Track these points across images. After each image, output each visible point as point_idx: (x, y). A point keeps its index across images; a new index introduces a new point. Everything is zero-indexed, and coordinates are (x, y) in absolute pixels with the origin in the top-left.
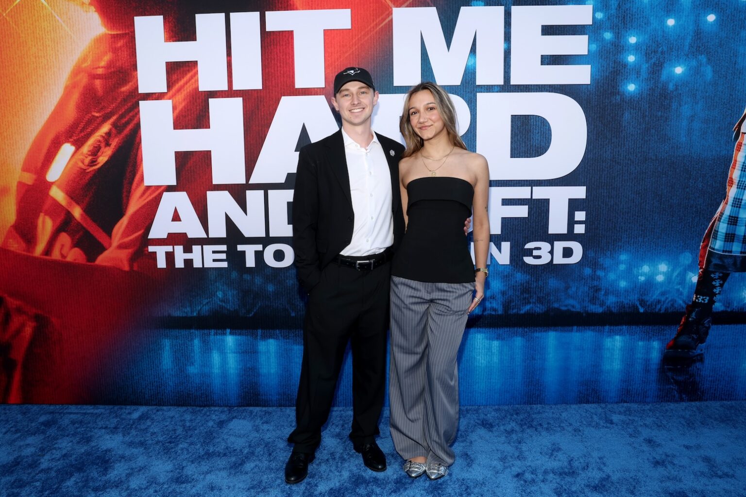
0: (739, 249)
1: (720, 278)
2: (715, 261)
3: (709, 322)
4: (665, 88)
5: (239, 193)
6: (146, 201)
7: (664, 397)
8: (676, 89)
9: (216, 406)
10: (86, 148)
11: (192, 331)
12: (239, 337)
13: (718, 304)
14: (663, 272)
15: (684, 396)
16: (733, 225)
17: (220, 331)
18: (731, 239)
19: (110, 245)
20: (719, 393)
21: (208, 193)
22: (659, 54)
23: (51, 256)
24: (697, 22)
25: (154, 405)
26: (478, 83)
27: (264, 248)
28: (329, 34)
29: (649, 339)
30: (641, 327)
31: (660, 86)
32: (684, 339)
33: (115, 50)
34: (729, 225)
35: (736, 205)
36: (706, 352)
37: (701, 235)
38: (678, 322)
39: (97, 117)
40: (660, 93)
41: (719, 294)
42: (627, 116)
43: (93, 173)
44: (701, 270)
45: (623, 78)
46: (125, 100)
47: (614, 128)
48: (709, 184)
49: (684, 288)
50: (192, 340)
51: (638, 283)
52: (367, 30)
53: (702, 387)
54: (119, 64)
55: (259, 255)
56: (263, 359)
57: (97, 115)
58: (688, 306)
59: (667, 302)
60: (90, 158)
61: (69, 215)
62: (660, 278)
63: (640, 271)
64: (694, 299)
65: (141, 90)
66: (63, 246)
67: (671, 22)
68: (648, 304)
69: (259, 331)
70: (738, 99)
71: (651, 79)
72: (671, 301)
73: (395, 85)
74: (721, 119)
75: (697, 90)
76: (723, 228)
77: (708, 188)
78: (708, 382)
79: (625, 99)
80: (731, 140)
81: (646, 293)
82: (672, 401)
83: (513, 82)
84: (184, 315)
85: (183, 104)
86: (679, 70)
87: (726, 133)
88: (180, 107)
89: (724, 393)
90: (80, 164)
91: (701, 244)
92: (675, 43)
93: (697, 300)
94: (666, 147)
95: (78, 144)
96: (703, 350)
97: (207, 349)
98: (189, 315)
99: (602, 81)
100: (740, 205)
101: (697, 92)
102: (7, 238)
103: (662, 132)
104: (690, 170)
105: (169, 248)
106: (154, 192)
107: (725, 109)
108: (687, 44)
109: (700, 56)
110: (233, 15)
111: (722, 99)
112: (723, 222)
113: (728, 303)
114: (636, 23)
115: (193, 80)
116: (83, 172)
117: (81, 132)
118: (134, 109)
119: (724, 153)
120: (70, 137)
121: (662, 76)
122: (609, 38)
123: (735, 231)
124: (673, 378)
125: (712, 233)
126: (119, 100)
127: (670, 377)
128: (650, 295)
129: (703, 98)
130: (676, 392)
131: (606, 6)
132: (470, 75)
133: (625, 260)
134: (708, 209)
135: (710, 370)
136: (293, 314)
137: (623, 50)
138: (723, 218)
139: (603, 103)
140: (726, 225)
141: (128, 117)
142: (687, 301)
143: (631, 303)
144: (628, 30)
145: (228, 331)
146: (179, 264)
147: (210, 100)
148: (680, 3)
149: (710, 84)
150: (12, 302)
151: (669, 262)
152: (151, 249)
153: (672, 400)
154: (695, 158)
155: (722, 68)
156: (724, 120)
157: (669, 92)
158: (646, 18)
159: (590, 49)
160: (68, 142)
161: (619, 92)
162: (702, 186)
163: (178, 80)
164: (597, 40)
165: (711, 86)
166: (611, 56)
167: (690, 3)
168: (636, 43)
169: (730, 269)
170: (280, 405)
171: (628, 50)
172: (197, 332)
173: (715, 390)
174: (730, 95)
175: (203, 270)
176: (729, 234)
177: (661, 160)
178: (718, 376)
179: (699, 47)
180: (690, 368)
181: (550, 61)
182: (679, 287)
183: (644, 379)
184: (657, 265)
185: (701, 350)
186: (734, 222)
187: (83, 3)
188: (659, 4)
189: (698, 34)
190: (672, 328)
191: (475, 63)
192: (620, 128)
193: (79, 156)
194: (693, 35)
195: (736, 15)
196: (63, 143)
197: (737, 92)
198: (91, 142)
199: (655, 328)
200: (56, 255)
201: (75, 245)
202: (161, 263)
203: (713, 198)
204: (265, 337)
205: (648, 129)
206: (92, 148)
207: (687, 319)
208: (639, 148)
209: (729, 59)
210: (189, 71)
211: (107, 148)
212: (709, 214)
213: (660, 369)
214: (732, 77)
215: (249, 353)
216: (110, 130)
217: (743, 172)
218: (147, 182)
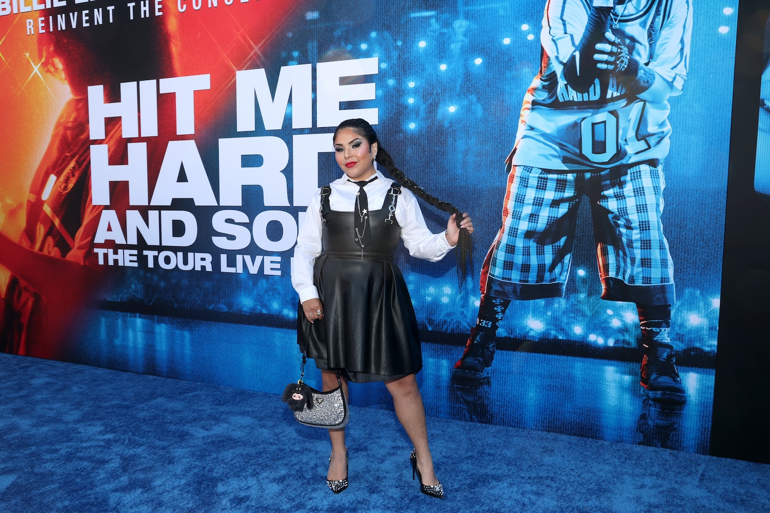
0: (518, 278)
1: (501, 304)
2: (495, 287)
3: (493, 346)
4: (441, 126)
5: (144, 211)
6: (93, 216)
7: (455, 415)
8: (451, 126)
9: (130, 372)
10: (62, 178)
11: (118, 312)
12: (144, 320)
13: (501, 329)
14: (448, 294)
15: (474, 417)
16: (511, 253)
17: (133, 314)
18: (509, 267)
19: (74, 247)
20: (507, 419)
21: (127, 211)
22: (434, 96)
23: (43, 252)
24: (466, 66)
25: (96, 366)
26: (294, 127)
27: (159, 254)
28: (197, 93)
29: (438, 357)
30: (430, 344)
31: (437, 124)
32: (469, 360)
33: (77, 110)
34: (507, 254)
35: (512, 234)
36: (492, 376)
37: (480, 261)
38: (464, 344)
39: (68, 156)
40: (437, 130)
41: (501, 319)
42: (409, 151)
43: (65, 195)
44: (483, 295)
45: (405, 118)
46: (83, 145)
47: (399, 162)
48: (485, 213)
49: (467, 311)
50: (117, 319)
51: (426, 302)
52: (220, 89)
53: (491, 411)
54: (79, 119)
55: (156, 258)
56: (158, 338)
57: (68, 155)
58: (472, 329)
59: (453, 322)
60: (64, 184)
61: (53, 224)
62: (445, 300)
63: (427, 292)
64: (478, 322)
65: (91, 138)
66: (49, 245)
67: (443, 67)
68: (435, 323)
69: (156, 317)
70: (507, 133)
71: (429, 118)
72: (456, 322)
73: (238, 131)
74: (494, 152)
75: (469, 127)
76: (501, 256)
77: (485, 217)
78: (496, 407)
79: (407, 136)
80: (504, 172)
81: (433, 313)
82: (463, 420)
83: (319, 125)
84: (113, 300)
85: (114, 147)
86: (452, 109)
87: (498, 165)
88: (112, 150)
89: (513, 420)
90: (59, 189)
91: (482, 270)
92: (447, 85)
93: (480, 324)
94: (444, 178)
95: (58, 175)
96: (490, 373)
97: (125, 328)
98: (116, 301)
99: (388, 121)
100: (516, 234)
101: (470, 128)
102: (21, 238)
103: (440, 165)
104: (467, 199)
105: (105, 251)
106: (97, 209)
107: (496, 143)
108: (459, 85)
109: (470, 96)
110: (141, 82)
111: (492, 134)
112: (501, 250)
113: (511, 330)
114: (414, 70)
115: (119, 130)
116: (60, 194)
117: (60, 166)
118: (88, 150)
119: (497, 184)
120: (54, 170)
121: (438, 115)
122: (392, 84)
123: (513, 259)
124: (463, 398)
125: (491, 261)
126: (80, 144)
127: (460, 396)
128: (437, 315)
129: (475, 133)
130: (466, 412)
131: (389, 57)
132: (288, 120)
133: (413, 280)
134: (486, 237)
135: (498, 395)
136: (176, 306)
137: (404, 93)
138: (500, 246)
139: (389, 140)
140: (504, 253)
141: (84, 156)
142: (471, 324)
143: (420, 321)
144: (407, 76)
145: (138, 314)
146: (111, 263)
147: (129, 144)
148: (450, 50)
149: (481, 121)
150: (23, 283)
151: (452, 285)
152: (96, 250)
153: (462, 418)
154: (471, 188)
155: (490, 106)
156: (496, 154)
157: (445, 129)
158: (422, 65)
159: (377, 94)
160: (53, 173)
161: (402, 130)
162: (479, 215)
163: (111, 130)
164: (383, 87)
165: (482, 123)
166: (394, 99)
167: (459, 49)
168: (415, 87)
169: (510, 296)
170: (168, 377)
171: (408, 94)
172: (120, 314)
173: (504, 415)
174: (500, 130)
175: (124, 267)
176: (507, 262)
177: (441, 191)
178: (505, 401)
179: (470, 87)
180: (478, 390)
181: (346, 106)
182: (462, 310)
183: (436, 395)
184: (442, 287)
185: (488, 374)
186: (511, 251)
187: (62, 79)
188: (432, 52)
189: (468, 76)
190: (459, 349)
191: (291, 111)
192: (404, 162)
193: (59, 184)
194: (463, 77)
195: (500, 58)
196: (51, 174)
197: (506, 127)
198: (65, 173)
199: (443, 347)
200: (45, 252)
201: (56, 245)
202: (101, 262)
203: (490, 227)
204: (159, 322)
205: (427, 162)
206: (65, 178)
207: (472, 341)
208: (421, 179)
209: (497, 97)
210: (117, 124)
211: (73, 178)
212: (487, 242)
213: (450, 387)
214: (501, 114)
215: (149, 333)
216: (75, 165)
217: (517, 203)
218: (94, 203)
